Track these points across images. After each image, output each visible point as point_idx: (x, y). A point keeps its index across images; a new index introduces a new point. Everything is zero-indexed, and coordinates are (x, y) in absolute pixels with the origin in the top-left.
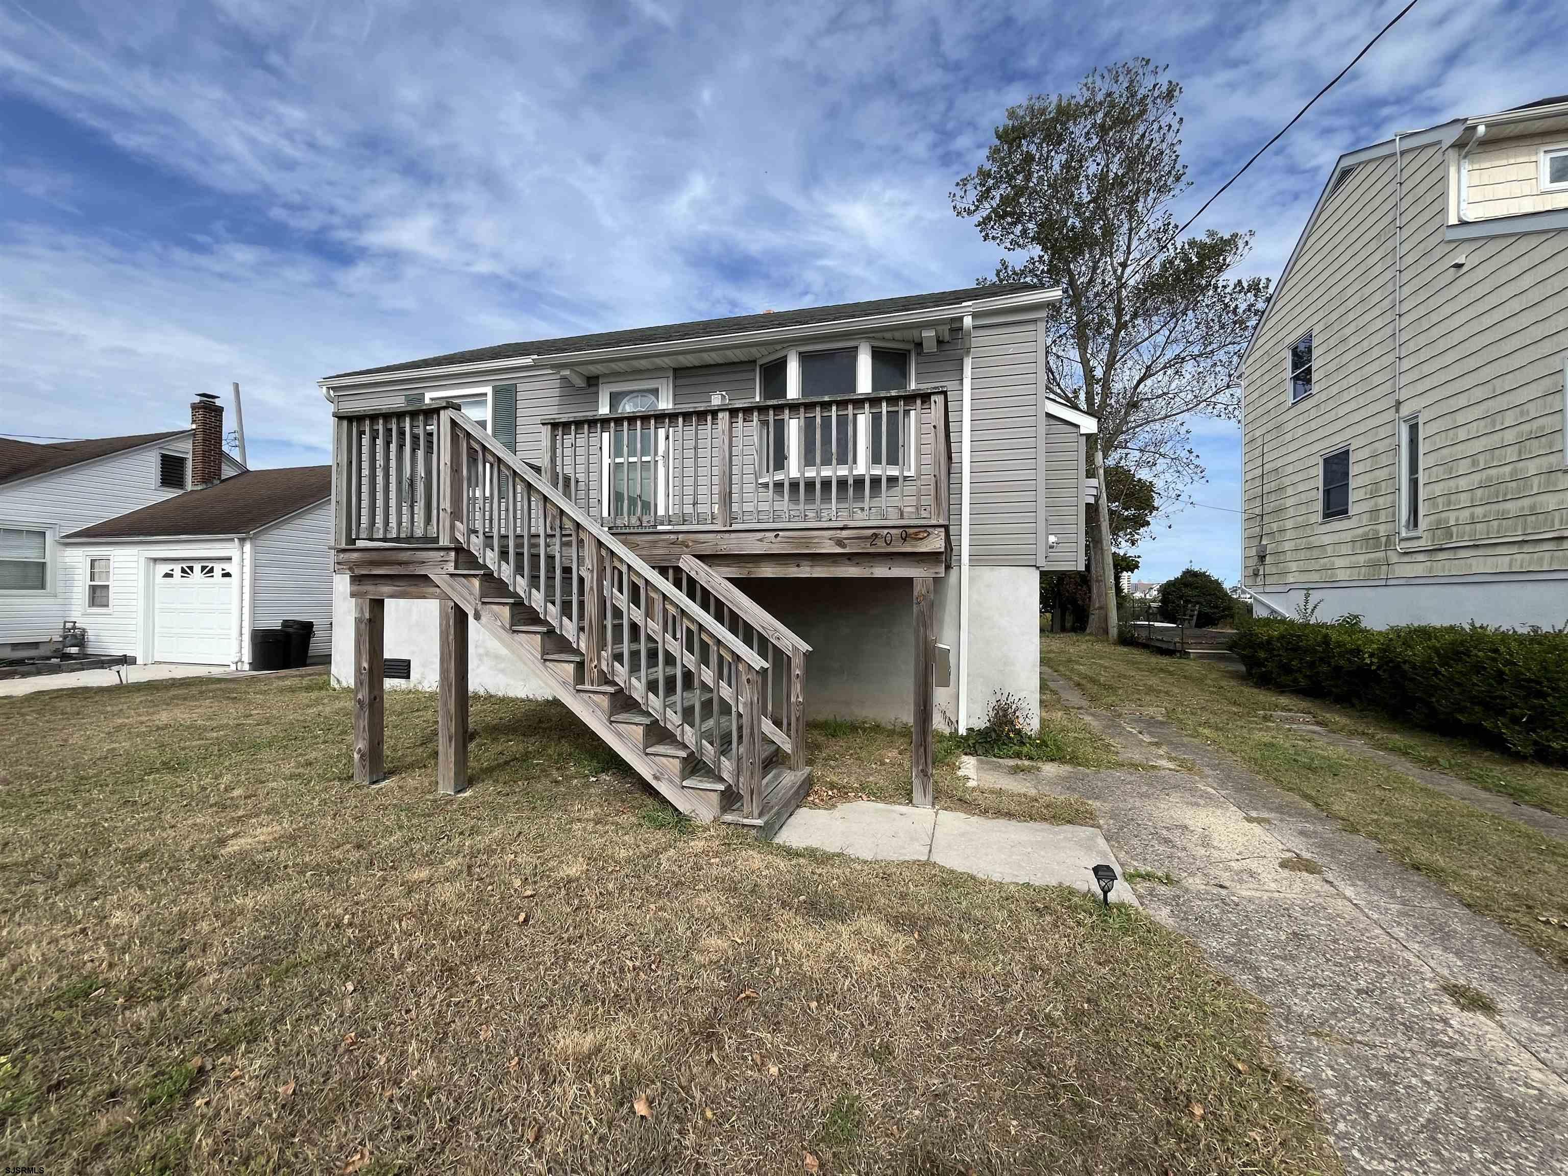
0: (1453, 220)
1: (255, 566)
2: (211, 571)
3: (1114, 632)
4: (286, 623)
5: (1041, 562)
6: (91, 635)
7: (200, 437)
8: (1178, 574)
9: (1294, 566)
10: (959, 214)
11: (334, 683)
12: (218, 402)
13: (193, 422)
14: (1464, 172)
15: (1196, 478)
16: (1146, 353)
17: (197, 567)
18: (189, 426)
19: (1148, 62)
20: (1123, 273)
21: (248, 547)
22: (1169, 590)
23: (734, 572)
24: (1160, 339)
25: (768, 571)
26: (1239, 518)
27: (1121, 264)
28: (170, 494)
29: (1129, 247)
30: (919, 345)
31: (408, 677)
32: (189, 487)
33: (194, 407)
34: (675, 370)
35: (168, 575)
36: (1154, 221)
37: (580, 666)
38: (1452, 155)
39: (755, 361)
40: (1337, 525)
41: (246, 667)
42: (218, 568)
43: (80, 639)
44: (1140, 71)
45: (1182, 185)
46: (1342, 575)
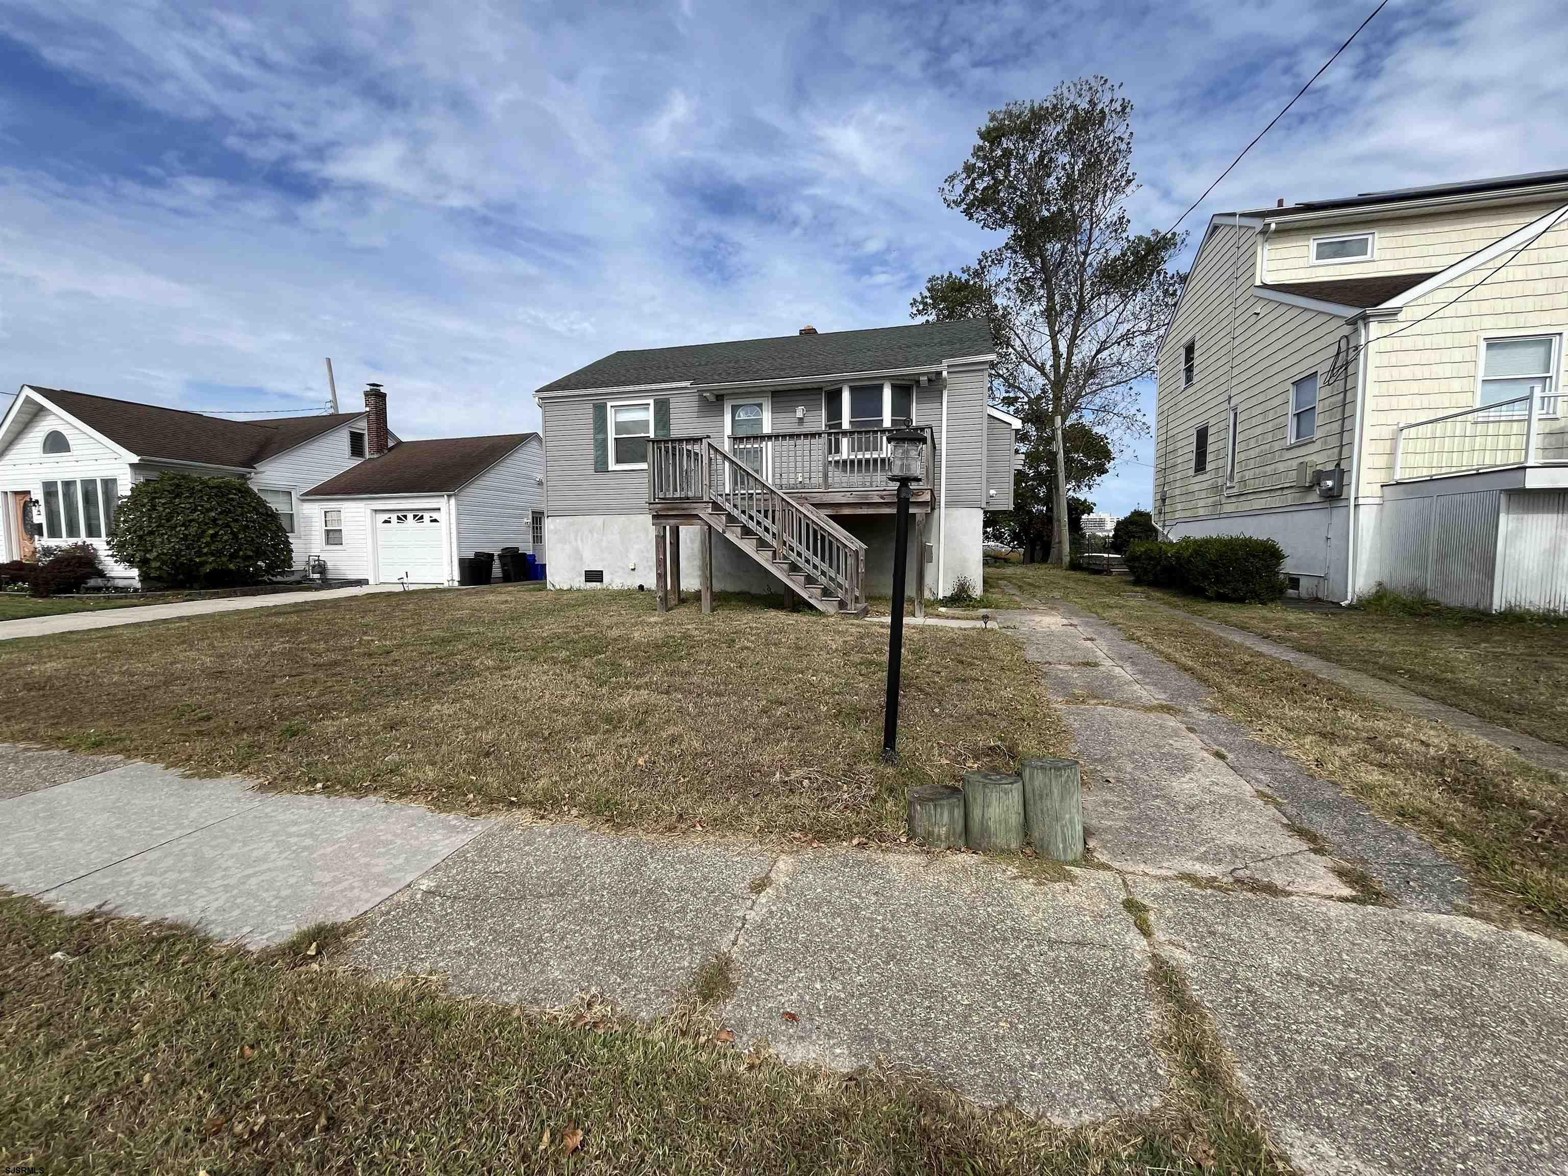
0: (1258, 283)
1: (459, 514)
2: (422, 517)
3: (1067, 559)
4: (477, 554)
5: (984, 506)
6: (329, 565)
7: (373, 417)
8: (1128, 514)
9: (1179, 507)
10: (948, 205)
11: (549, 586)
12: (382, 390)
13: (367, 405)
14: (1265, 250)
15: (1143, 434)
16: (1101, 330)
17: (410, 516)
18: (363, 408)
19: (1106, 81)
20: (1085, 260)
21: (453, 501)
22: (1121, 526)
23: (830, 512)
24: (1112, 318)
25: (846, 511)
26: (1152, 471)
27: (1083, 253)
28: (357, 462)
29: (1090, 238)
30: (918, 382)
31: (601, 581)
32: (367, 456)
33: (367, 394)
34: (773, 392)
35: (386, 522)
36: (1111, 215)
37: (774, 552)
38: (1260, 239)
39: (821, 389)
40: (1200, 478)
41: (456, 584)
42: (427, 516)
43: (321, 568)
44: (1100, 89)
45: (1133, 186)
46: (1201, 512)
